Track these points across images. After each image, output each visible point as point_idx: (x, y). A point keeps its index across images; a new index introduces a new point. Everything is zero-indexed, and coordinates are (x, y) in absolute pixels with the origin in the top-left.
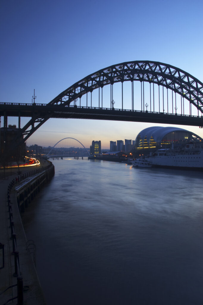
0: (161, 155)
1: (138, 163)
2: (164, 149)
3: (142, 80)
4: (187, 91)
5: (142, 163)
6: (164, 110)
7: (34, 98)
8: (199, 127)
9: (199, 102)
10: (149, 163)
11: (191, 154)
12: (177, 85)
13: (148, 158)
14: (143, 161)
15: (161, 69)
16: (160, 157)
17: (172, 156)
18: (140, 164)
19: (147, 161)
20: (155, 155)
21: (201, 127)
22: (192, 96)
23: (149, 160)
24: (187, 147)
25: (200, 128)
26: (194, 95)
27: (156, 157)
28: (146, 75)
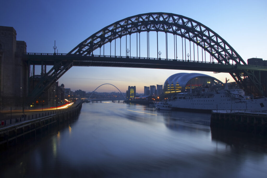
0: (180, 98)
1: (160, 106)
2: (183, 93)
3: (157, 30)
4: (201, 40)
5: (164, 106)
6: (177, 57)
7: (54, 48)
8: (213, 72)
9: (213, 49)
10: (169, 106)
11: (206, 97)
12: (191, 34)
13: (170, 101)
14: (164, 104)
15: (174, 20)
16: (180, 101)
17: (190, 99)
18: (162, 107)
19: (167, 104)
20: (175, 99)
21: (215, 72)
22: (206, 44)
23: (169, 103)
24: (203, 91)
27: (176, 100)
28: (162, 26)
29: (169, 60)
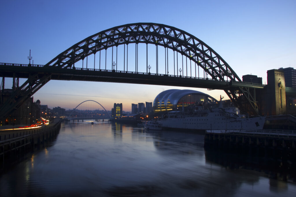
0: (172, 117)
1: (149, 125)
2: (174, 112)
3: (147, 42)
4: (194, 54)
5: (153, 126)
6: (168, 72)
7: (29, 58)
9: (207, 65)
10: (159, 125)
11: (199, 116)
12: (183, 48)
13: (160, 120)
14: (154, 123)
15: (166, 31)
16: (171, 120)
17: (182, 118)
18: (151, 127)
19: (157, 123)
20: (165, 117)
22: (199, 58)
23: (159, 122)
24: (196, 109)
25: (208, 90)
26: (201, 57)
27: (167, 119)
28: (152, 37)
29: (159, 75)
